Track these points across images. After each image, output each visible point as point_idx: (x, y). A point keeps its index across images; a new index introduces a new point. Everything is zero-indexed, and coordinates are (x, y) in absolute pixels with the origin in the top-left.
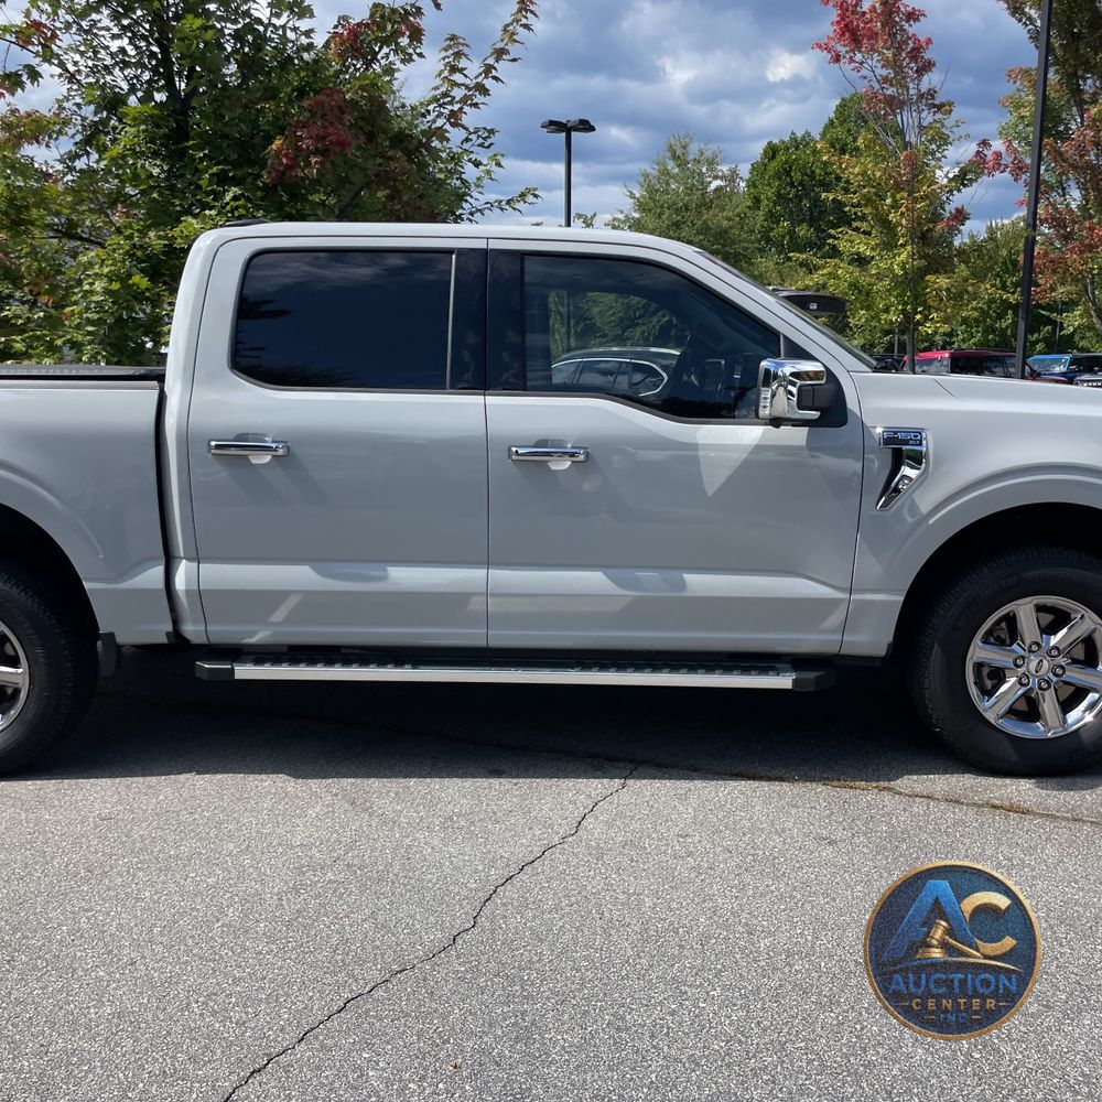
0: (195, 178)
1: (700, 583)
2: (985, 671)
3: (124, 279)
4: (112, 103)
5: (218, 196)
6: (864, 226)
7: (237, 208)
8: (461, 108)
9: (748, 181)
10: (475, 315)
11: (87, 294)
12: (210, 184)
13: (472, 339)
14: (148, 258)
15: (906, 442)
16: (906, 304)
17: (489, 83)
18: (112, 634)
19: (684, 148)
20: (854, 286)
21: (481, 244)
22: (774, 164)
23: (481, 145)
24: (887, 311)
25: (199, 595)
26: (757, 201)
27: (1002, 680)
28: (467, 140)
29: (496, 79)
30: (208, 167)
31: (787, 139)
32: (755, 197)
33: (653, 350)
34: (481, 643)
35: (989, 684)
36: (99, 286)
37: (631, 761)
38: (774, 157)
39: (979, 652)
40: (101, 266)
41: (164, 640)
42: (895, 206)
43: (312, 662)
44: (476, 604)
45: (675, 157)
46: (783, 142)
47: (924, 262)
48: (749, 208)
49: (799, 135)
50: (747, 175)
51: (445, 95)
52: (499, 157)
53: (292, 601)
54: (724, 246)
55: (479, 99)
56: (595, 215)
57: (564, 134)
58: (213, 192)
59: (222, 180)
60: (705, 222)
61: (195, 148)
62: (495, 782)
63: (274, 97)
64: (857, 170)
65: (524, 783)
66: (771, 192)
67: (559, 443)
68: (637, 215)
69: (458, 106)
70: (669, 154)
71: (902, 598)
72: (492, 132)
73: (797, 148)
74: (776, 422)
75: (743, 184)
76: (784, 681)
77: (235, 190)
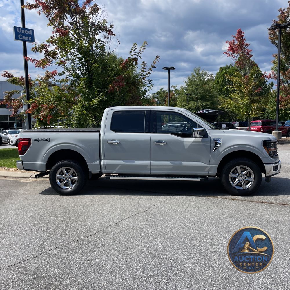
0: (94, 91)
1: (185, 163)
2: (233, 178)
3: (81, 111)
4: (78, 77)
5: (99, 95)
6: (237, 92)
7: (102, 97)
8: (145, 77)
9: (216, 77)
10: (148, 120)
11: (75, 114)
12: (97, 92)
13: (148, 123)
14: (86, 107)
15: (217, 141)
16: (247, 110)
17: (151, 72)
18: (91, 172)
19: (198, 70)
20: (235, 106)
21: (150, 110)
22: (222, 73)
23: (149, 83)
24: (243, 111)
25: (105, 165)
26: (218, 82)
27: (235, 180)
28: (146, 82)
29: (152, 71)
30: (96, 89)
31: (225, 66)
32: (217, 81)
33: (185, 122)
34: (149, 173)
35: (233, 180)
36: (77, 113)
37: (174, 194)
38: (222, 71)
39: (231, 175)
40: (77, 109)
41: (99, 173)
42: (244, 88)
43: (122, 176)
44: (149, 167)
45: (196, 72)
46: (224, 67)
47: (251, 101)
48: (216, 84)
49: (229, 65)
50: (215, 76)
51: (142, 74)
52: (153, 85)
53: (120, 166)
54: (209, 93)
55: (149, 75)
56: (177, 86)
57: (168, 70)
58: (97, 94)
59: (99, 92)
60: (204, 88)
61: (94, 86)
62: (152, 196)
63: (110, 76)
64: (235, 80)
65: (156, 196)
66: (221, 80)
67: (162, 141)
68: (187, 87)
69: (145, 76)
70: (195, 72)
71: (218, 166)
72: (151, 80)
73: (228, 69)
74: (196, 137)
75: (214, 78)
76: (199, 180)
77: (102, 94)
